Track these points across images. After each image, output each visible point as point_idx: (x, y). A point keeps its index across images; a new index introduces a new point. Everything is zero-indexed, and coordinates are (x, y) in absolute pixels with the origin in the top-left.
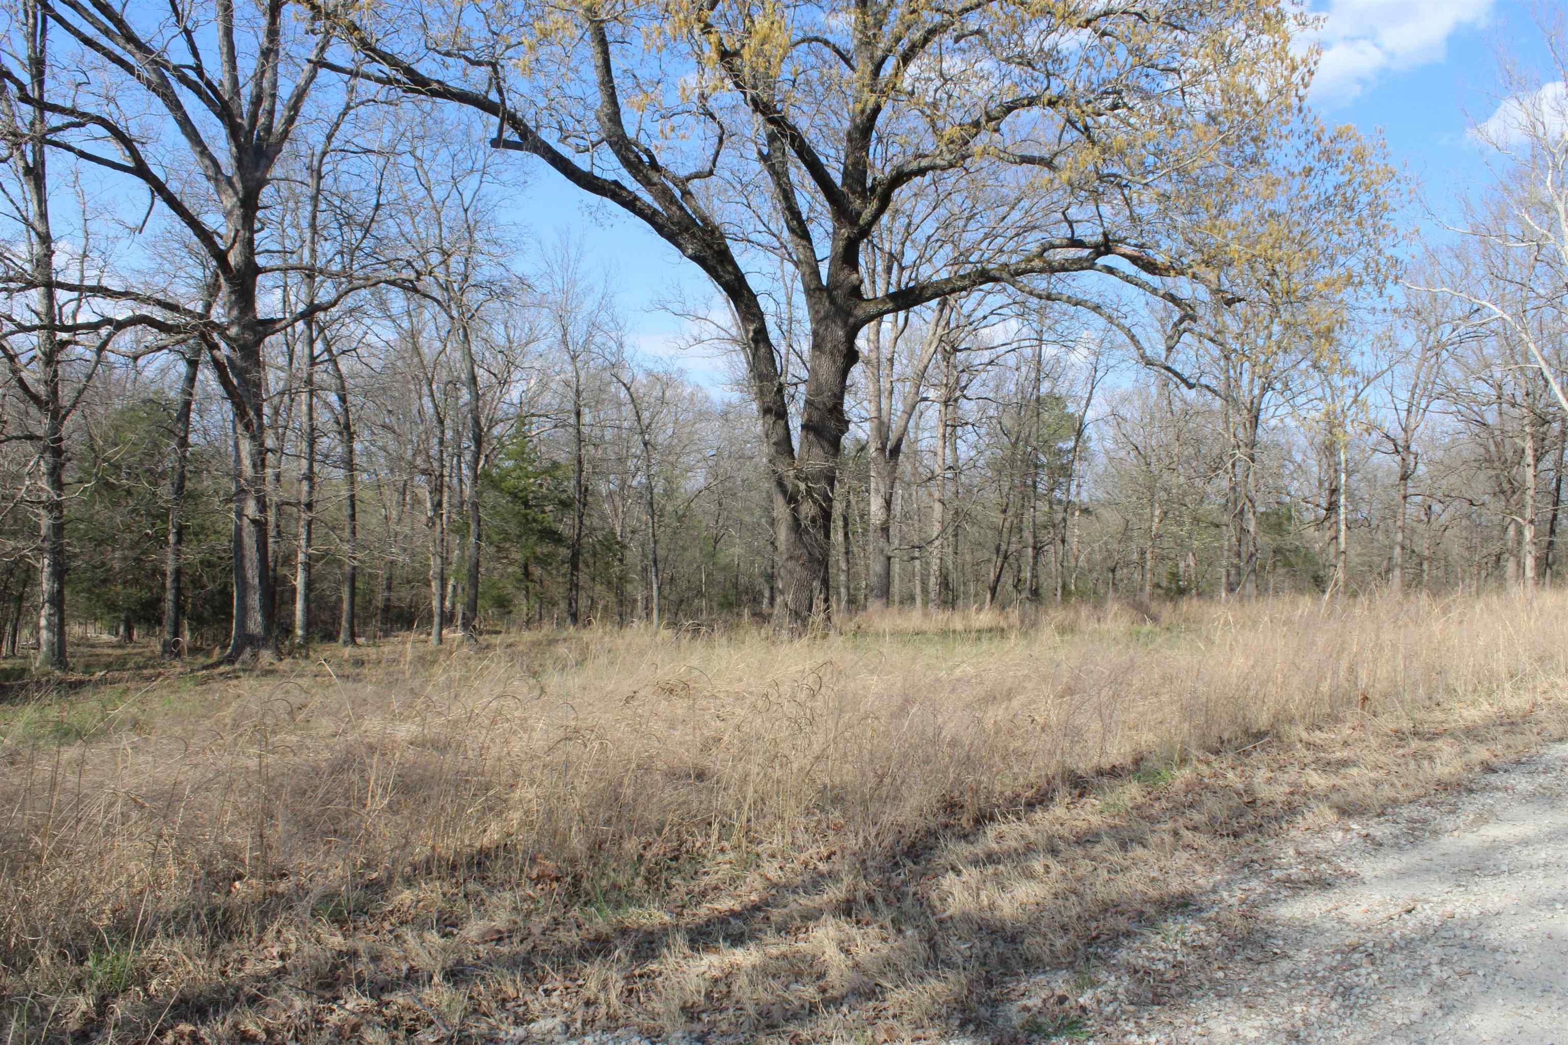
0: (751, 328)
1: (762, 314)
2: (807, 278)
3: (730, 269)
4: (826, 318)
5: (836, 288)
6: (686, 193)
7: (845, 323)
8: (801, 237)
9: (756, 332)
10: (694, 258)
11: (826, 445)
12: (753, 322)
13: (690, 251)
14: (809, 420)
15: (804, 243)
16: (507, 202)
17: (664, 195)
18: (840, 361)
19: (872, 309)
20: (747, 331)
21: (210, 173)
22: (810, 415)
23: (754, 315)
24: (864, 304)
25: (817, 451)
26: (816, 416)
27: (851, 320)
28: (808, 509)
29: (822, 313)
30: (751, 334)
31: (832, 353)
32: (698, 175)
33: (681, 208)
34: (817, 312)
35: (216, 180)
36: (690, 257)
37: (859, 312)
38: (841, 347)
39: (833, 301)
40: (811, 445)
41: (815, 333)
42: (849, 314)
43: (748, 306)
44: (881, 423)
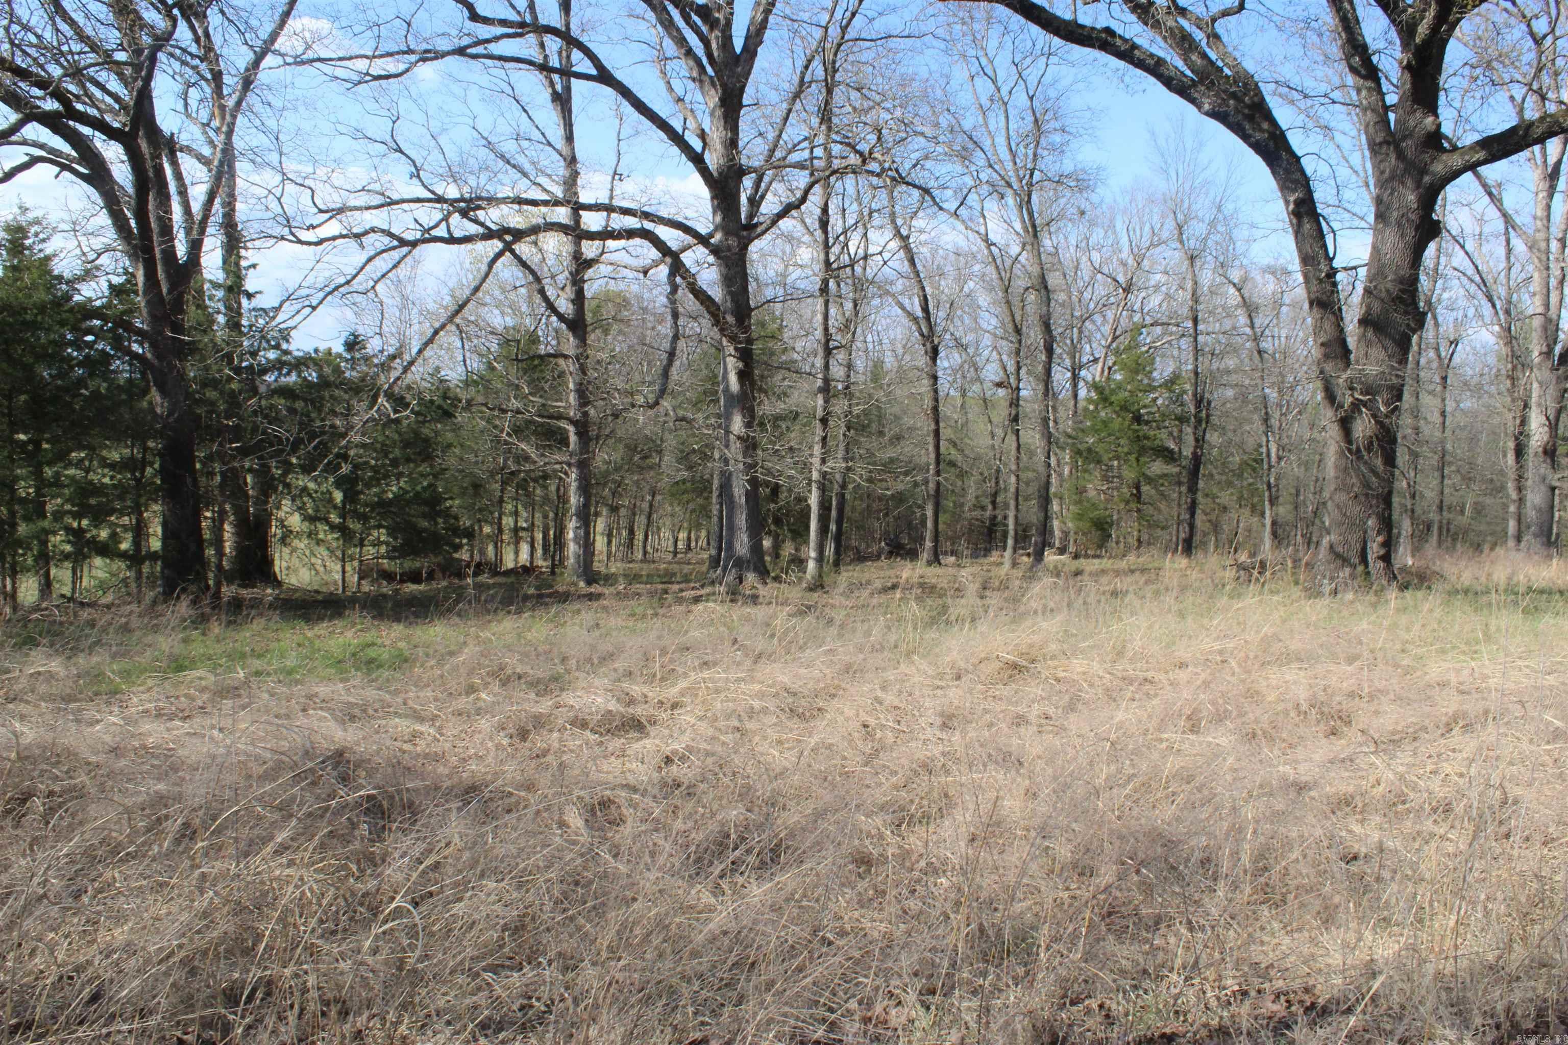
0: (1292, 199)
1: (1307, 180)
2: (1371, 130)
3: (1265, 126)
4: (1392, 178)
5: (1405, 138)
6: (1214, 37)
7: (1418, 184)
8: (1365, 77)
9: (1298, 203)
10: (1214, 114)
11: (1388, 343)
12: (1294, 191)
13: (1206, 107)
14: (1368, 313)
15: (1369, 84)
16: (1081, 86)
17: (1184, 42)
18: (1410, 233)
19: (1456, 161)
20: (1287, 203)
21: (695, 74)
22: (1369, 308)
23: (1296, 182)
24: (1444, 157)
25: (1377, 353)
26: (1377, 307)
27: (1427, 179)
28: (1363, 427)
29: (1387, 175)
30: (1291, 207)
31: (1399, 225)
32: (1225, 13)
33: (1204, 56)
34: (1382, 172)
35: (701, 81)
36: (1207, 114)
37: (1438, 168)
38: (1413, 216)
39: (1401, 156)
40: (1369, 344)
41: (1379, 201)
42: (1423, 171)
43: (1287, 171)
44: (1548, 320)
